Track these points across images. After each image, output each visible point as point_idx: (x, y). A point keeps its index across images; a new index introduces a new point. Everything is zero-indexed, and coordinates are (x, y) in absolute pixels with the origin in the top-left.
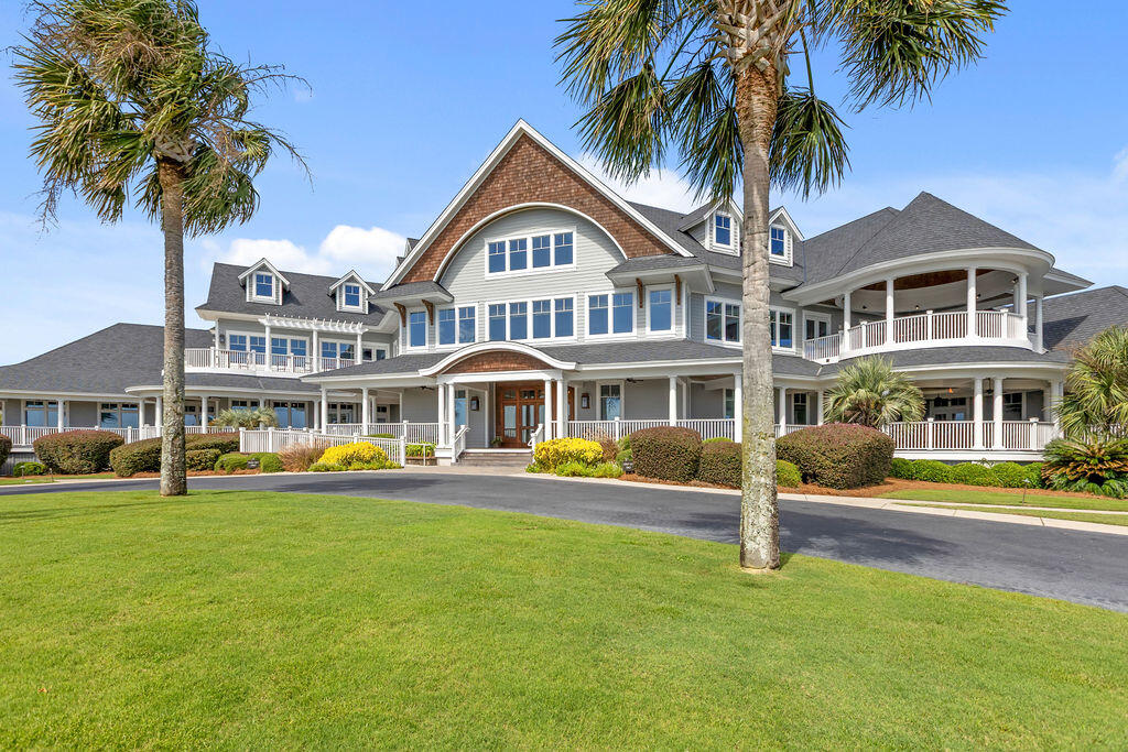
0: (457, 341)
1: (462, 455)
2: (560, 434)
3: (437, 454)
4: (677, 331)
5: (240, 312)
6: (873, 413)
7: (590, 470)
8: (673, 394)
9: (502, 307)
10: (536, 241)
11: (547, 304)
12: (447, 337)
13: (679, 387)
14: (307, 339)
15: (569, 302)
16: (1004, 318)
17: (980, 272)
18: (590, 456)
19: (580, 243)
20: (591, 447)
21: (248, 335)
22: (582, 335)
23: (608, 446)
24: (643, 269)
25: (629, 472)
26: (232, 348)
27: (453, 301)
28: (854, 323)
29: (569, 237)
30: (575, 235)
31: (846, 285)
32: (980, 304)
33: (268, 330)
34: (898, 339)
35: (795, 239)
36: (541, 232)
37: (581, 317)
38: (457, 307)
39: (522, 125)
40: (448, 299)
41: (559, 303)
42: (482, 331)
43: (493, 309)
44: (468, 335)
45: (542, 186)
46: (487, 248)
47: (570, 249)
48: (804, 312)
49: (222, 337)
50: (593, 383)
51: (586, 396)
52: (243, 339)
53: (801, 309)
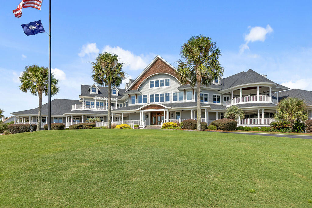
0: (143, 103)
1: (145, 127)
2: (167, 122)
3: (139, 127)
4: (193, 100)
5: (89, 96)
6: (234, 116)
7: (174, 128)
8: (192, 113)
9: (153, 95)
10: (161, 81)
11: (163, 94)
12: (140, 102)
13: (193, 112)
14: (104, 102)
15: (169, 94)
16: (266, 97)
17: (260, 87)
18: (174, 125)
19: (171, 81)
20: (174, 124)
21: (90, 101)
22: (172, 101)
23: (178, 124)
24: (185, 87)
25: (182, 128)
26: (87, 104)
27: (142, 94)
28: (234, 98)
29: (169, 80)
30: (170, 80)
31: (232, 90)
32: (260, 94)
33: (96, 100)
34: (242, 101)
35: (221, 79)
36: (162, 79)
37: (171, 97)
38: (142, 95)
39: (158, 56)
40: (141, 93)
41: (166, 94)
42: (148, 100)
43: (151, 95)
44: (145, 101)
45: (163, 69)
46: (150, 82)
47: (169, 83)
48: (223, 95)
49: (85, 102)
50: (174, 111)
51: (172, 114)
52: (89, 102)
53: (222, 95)
